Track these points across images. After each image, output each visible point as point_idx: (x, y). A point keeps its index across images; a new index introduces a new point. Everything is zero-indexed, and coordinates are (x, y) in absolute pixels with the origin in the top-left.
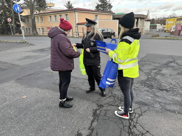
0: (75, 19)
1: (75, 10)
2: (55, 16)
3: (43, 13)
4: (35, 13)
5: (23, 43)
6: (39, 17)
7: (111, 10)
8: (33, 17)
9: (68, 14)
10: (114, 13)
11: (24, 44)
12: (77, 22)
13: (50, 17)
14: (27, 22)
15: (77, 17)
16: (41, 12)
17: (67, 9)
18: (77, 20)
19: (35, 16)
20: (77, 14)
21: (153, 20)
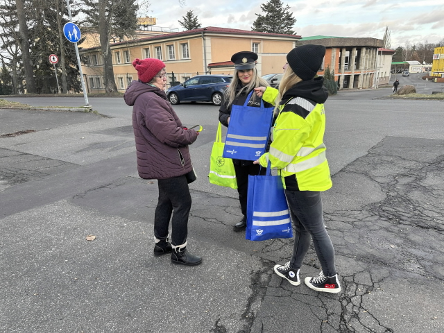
0: (205, 53)
1: (204, 33)
2: (158, 48)
3: (130, 43)
4: (111, 42)
5: (86, 112)
6: (121, 52)
7: (291, 30)
8: (107, 51)
9: (189, 41)
10: (300, 37)
11: (87, 116)
12: (209, 62)
13: (147, 49)
14: (92, 62)
15: (208, 49)
16: (126, 39)
17: (185, 30)
18: (209, 56)
19: (111, 48)
20: (208, 41)
21: (400, 50)
